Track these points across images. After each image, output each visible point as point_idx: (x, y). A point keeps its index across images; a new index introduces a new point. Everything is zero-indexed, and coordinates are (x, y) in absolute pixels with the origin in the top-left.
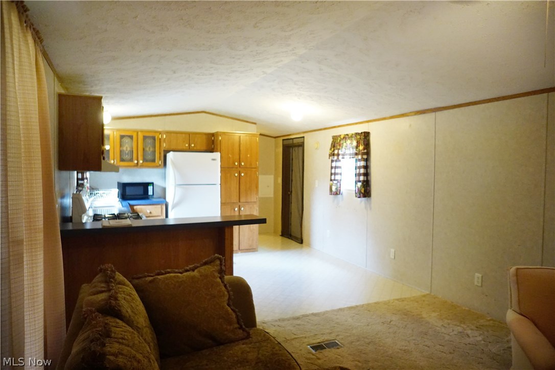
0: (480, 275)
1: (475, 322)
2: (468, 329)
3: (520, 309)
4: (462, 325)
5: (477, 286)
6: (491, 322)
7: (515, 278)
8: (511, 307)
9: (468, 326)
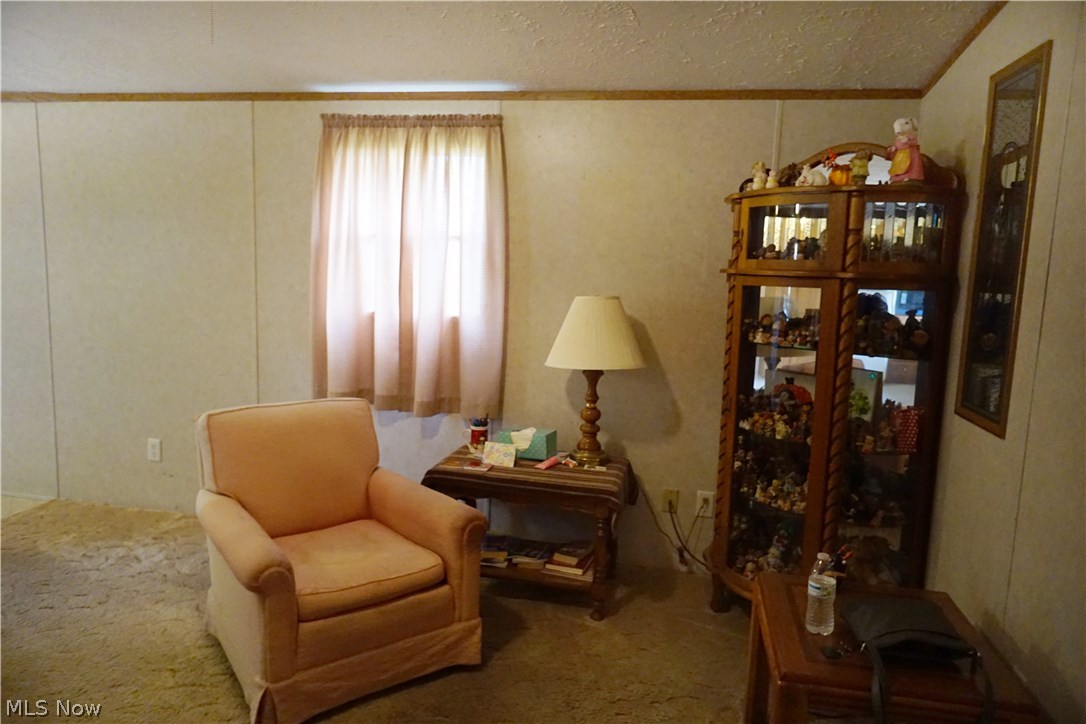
0: (156, 441)
1: (152, 530)
2: (138, 546)
3: (216, 483)
4: (125, 543)
5: (153, 461)
6: (183, 521)
7: (206, 433)
8: (203, 484)
9: (138, 541)
